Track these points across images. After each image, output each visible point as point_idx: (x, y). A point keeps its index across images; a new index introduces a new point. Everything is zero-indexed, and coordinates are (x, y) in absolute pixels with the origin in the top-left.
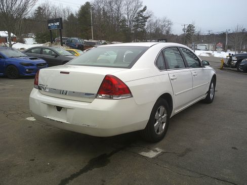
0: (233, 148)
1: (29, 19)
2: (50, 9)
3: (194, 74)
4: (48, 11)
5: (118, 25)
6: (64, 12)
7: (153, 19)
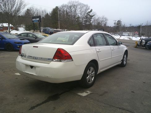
0: (132, 92)
1: (22, 16)
2: (34, 10)
3: (112, 49)
4: (33, 11)
5: (75, 20)
6: (43, 12)
7: (96, 17)
